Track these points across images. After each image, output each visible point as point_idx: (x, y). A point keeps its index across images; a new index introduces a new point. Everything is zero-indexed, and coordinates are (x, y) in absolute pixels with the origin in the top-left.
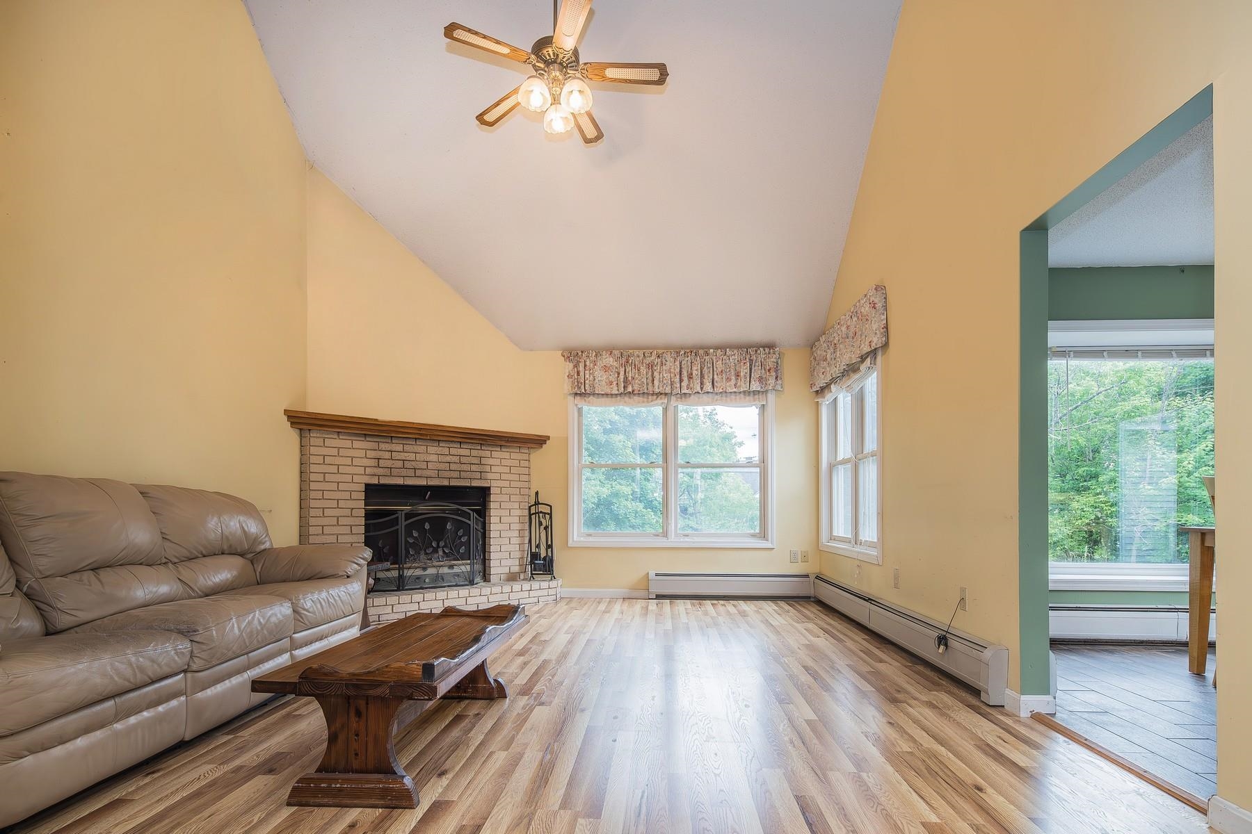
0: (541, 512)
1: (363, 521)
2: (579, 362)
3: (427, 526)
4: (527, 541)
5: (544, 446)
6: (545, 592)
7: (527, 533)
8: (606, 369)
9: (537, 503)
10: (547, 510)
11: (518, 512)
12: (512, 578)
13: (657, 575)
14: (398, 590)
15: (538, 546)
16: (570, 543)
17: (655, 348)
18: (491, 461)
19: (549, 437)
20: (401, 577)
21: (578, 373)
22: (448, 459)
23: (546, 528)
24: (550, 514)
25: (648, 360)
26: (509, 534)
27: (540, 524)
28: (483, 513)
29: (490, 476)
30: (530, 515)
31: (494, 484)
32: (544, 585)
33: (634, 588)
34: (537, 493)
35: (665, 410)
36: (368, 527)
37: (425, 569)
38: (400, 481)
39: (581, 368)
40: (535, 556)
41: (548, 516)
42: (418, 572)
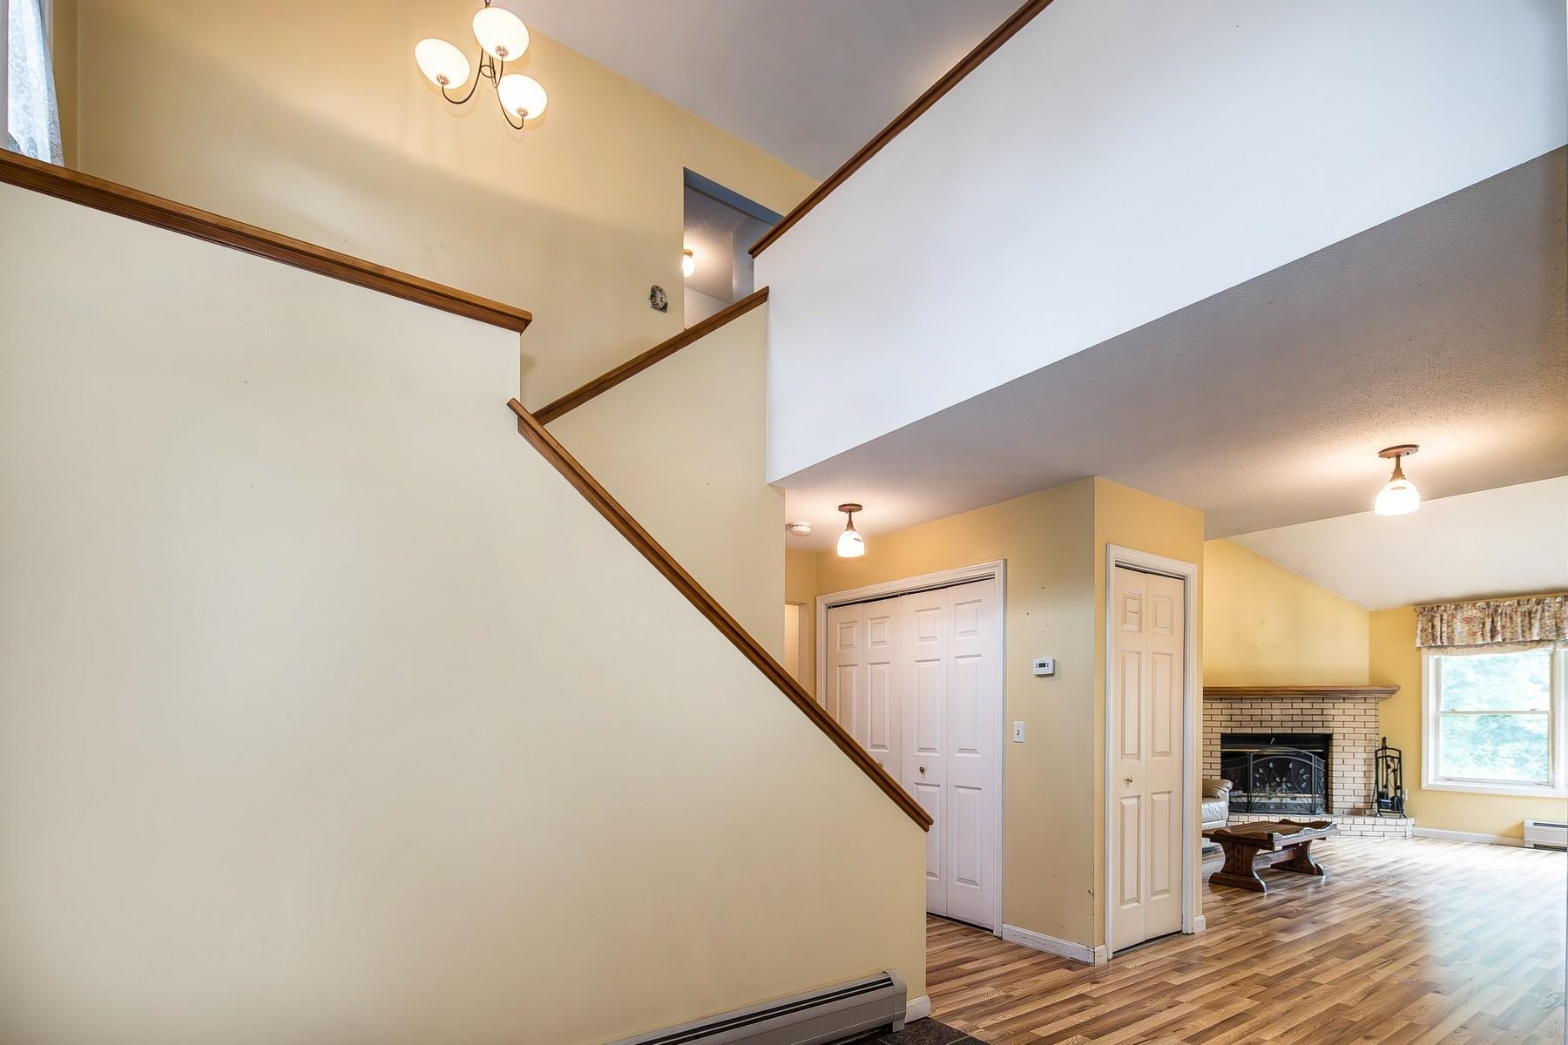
0: (1389, 756)
1: (1219, 760)
2: (1433, 617)
3: (1271, 765)
4: (1373, 781)
5: (1394, 696)
6: (1393, 828)
7: (1374, 774)
8: (1468, 621)
9: (1384, 748)
10: (1396, 754)
11: (1364, 756)
12: (1356, 812)
13: (1535, 824)
14: (1247, 812)
15: (1386, 787)
16: (1424, 785)
17: (1534, 593)
18: (1333, 712)
19: (1399, 687)
20: (1249, 802)
21: (1433, 627)
22: (1291, 712)
23: (1394, 771)
24: (1400, 759)
25: (1525, 608)
26: (1354, 774)
27: (1388, 767)
28: (1326, 756)
29: (1332, 724)
30: (1377, 759)
31: (1336, 731)
32: (1390, 821)
33: (1503, 835)
34: (1384, 739)
35: (1552, 656)
36: (1223, 764)
37: (1270, 799)
38: (1248, 731)
39: (1437, 622)
40: (1381, 795)
41: (1396, 761)
42: (1264, 800)
